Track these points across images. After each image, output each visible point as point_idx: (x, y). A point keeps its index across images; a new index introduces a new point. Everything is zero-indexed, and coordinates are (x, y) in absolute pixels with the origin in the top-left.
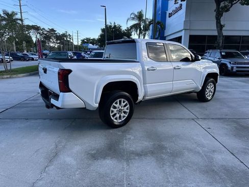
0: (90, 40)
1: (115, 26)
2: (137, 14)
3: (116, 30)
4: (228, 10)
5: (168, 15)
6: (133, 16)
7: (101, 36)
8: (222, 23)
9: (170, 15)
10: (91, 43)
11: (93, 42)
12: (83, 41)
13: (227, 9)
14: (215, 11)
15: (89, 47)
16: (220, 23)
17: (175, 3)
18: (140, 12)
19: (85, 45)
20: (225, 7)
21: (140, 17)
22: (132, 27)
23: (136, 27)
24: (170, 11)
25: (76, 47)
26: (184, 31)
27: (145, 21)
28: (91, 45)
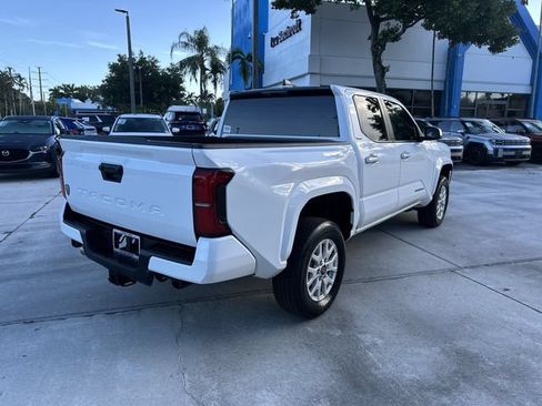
0: (72, 89)
1: (143, 60)
2: (193, 35)
3: (147, 68)
4: (396, 39)
5: (268, 42)
6: (184, 39)
7: (110, 80)
8: (384, 64)
9: (275, 42)
10: (76, 96)
11: (83, 94)
12: (55, 93)
13: (394, 36)
14: (369, 38)
15: (73, 106)
16: (380, 62)
17: (292, 17)
18: (201, 32)
19: (61, 102)
20: (392, 31)
21: (201, 41)
22: (183, 64)
23: (193, 63)
24: (273, 32)
25: (39, 105)
26: (308, 76)
27: (213, 53)
28: (77, 101)
